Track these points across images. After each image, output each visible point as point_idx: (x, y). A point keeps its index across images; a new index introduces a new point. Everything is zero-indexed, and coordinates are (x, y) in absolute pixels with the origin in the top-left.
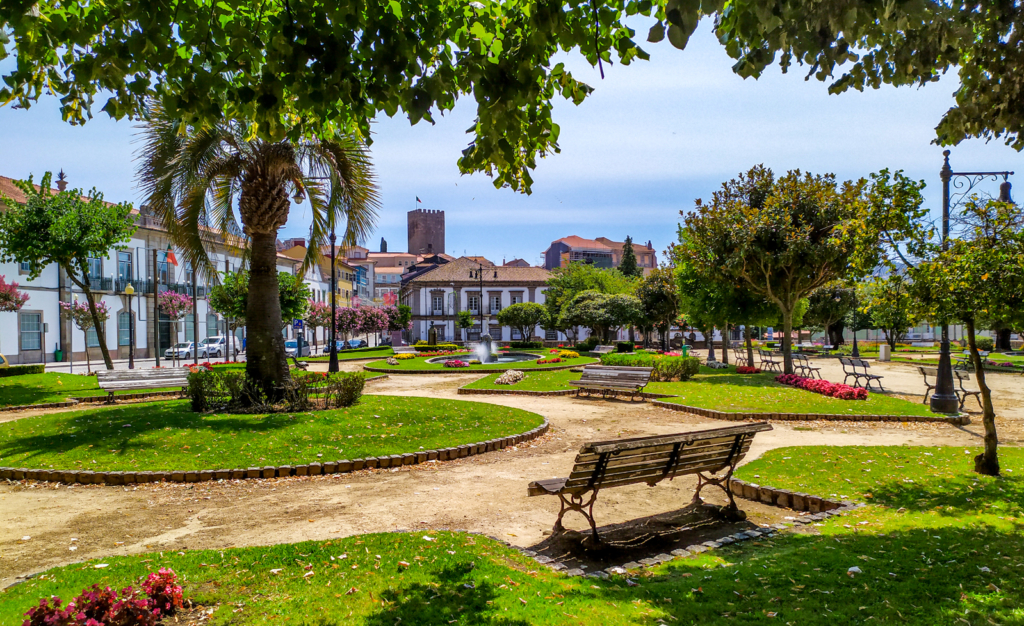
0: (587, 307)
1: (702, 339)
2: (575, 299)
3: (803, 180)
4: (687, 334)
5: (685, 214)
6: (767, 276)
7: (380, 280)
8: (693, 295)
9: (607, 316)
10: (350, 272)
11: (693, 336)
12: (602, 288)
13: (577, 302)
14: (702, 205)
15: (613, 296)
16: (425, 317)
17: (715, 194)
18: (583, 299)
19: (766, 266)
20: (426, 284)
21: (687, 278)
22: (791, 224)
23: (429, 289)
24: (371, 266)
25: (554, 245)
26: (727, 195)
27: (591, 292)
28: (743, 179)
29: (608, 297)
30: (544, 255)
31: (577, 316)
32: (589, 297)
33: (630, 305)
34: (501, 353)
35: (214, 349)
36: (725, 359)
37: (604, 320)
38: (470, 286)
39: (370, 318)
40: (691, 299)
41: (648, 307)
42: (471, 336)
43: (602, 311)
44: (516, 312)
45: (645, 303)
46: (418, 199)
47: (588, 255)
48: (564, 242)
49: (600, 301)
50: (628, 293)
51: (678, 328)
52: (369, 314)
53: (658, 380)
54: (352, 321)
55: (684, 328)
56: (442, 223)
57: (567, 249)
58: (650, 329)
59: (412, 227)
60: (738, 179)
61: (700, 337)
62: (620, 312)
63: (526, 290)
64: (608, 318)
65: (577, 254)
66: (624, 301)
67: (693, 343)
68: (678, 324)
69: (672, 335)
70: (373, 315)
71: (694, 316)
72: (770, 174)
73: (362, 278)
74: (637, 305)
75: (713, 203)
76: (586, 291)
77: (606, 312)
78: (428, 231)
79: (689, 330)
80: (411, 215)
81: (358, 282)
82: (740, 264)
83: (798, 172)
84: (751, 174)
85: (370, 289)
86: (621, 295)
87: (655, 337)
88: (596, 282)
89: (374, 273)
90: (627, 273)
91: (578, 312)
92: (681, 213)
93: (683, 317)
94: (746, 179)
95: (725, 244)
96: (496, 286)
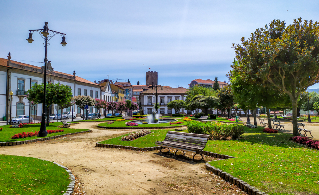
0: (198, 101)
1: (244, 114)
2: (193, 98)
3: (303, 25)
4: (238, 112)
5: (235, 45)
6: (283, 79)
7: (135, 94)
8: (240, 93)
9: (205, 104)
10: (123, 91)
11: (240, 112)
12: (205, 94)
13: (194, 99)
14: (245, 41)
15: (208, 97)
16: (146, 106)
17: (252, 34)
18: (197, 98)
19: (282, 73)
20: (146, 94)
21: (237, 84)
22: (299, 47)
23: (147, 96)
24: (132, 89)
25: (192, 82)
26: (259, 36)
27: (200, 95)
28: (267, 28)
29: (206, 97)
30: (189, 85)
31: (194, 104)
32: (199, 97)
33: (215, 100)
34: (160, 119)
35: (65, 116)
36: (255, 124)
37: (204, 106)
38: (161, 95)
39: (122, 105)
40: (238, 95)
41: (222, 101)
42: (161, 112)
43: (203, 103)
44: (173, 103)
45: (221, 99)
46: (149, 68)
47: (204, 85)
48: (196, 81)
49: (203, 99)
50: (214, 96)
51: (235, 110)
52: (122, 104)
53: (219, 139)
54: (114, 106)
55: (237, 109)
56: (157, 76)
57: (197, 83)
58: (224, 110)
59: (147, 77)
60: (264, 28)
61: (243, 113)
62: (211, 103)
63: (181, 96)
64: (206, 105)
65: (200, 85)
66: (212, 99)
67: (240, 115)
68: (234, 108)
69: (233, 112)
70: (123, 104)
71: (241, 103)
72: (283, 23)
73: (128, 92)
74: (217, 100)
75: (251, 39)
76: (198, 95)
77: (205, 103)
78: (152, 78)
79: (239, 110)
80: (147, 73)
81: (126, 94)
82: (267, 71)
83: (300, 19)
84: (272, 25)
85: (131, 96)
86: (212, 97)
87: (226, 113)
88: (203, 92)
89: (133, 91)
90: (215, 90)
91: (194, 103)
92: (233, 45)
93: (236, 105)
94: (269, 28)
95: (258, 61)
96: (170, 95)
